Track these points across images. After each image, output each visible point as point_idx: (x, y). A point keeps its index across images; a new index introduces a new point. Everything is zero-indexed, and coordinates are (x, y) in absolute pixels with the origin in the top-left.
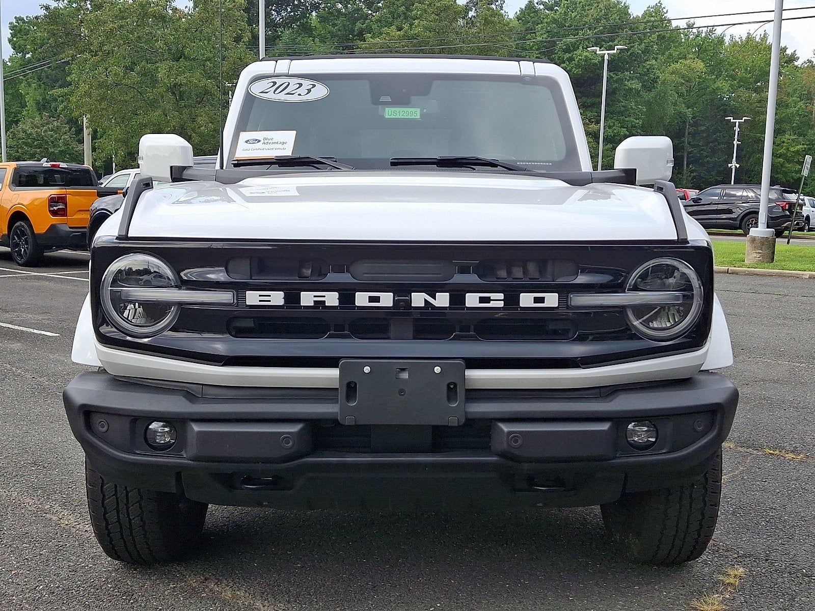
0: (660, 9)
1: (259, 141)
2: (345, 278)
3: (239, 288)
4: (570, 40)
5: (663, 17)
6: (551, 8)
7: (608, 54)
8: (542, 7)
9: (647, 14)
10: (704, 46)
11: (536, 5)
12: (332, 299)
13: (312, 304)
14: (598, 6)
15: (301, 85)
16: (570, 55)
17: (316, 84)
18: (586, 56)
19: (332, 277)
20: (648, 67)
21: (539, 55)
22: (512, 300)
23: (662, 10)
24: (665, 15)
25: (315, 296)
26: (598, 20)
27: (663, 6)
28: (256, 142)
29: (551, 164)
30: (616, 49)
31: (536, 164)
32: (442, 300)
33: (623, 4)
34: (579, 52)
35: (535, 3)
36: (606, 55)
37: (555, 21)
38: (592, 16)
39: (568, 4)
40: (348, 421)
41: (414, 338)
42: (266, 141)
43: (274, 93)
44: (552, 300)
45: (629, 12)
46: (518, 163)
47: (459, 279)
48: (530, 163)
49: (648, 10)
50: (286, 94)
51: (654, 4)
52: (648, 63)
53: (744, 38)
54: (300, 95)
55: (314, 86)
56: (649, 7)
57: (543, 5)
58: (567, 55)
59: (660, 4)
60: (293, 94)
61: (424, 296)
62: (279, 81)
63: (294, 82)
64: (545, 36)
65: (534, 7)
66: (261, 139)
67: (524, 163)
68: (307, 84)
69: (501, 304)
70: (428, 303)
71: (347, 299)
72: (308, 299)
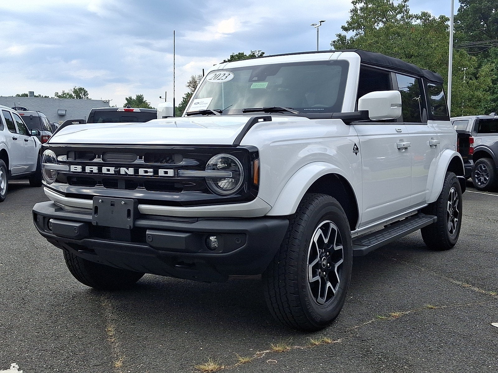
2: (100, 160)
3: (70, 164)
12: (95, 169)
13: (89, 172)
22: (156, 172)
28: (198, 103)
29: (323, 109)
31: (315, 109)
32: (131, 171)
40: (94, 223)
41: (126, 189)
43: (213, 79)
44: (171, 173)
46: (305, 109)
47: (138, 161)
48: (311, 109)
50: (217, 80)
54: (222, 79)
55: (229, 74)
60: (220, 79)
61: (125, 169)
62: (218, 73)
63: (222, 73)
66: (200, 102)
67: (308, 109)
68: (227, 73)
69: (151, 174)
70: (126, 173)
71: (100, 170)
72: (88, 169)
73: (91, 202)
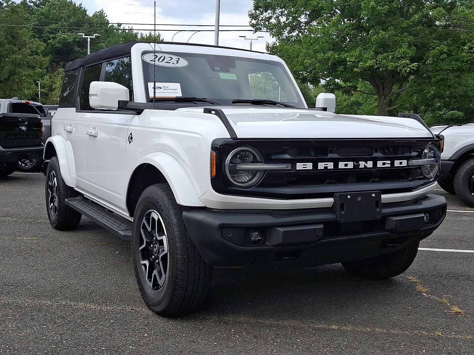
0: (103, 14)
1: (161, 88)
2: (335, 156)
3: (293, 162)
4: (53, 26)
5: (105, 19)
6: (38, 6)
7: (90, 38)
8: (32, 4)
9: (95, 16)
10: (127, 37)
11: (28, 3)
12: (330, 166)
13: (323, 168)
14: (69, 8)
15: (172, 58)
16: (54, 35)
17: (180, 58)
18: (64, 37)
19: (330, 156)
20: (100, 47)
21: (33, 34)
23: (104, 15)
24: (106, 18)
25: (325, 165)
26: (69, 17)
27: (104, 13)
28: (159, 88)
30: (94, 36)
32: (370, 164)
33: (83, 9)
34: (59, 34)
35: (27, 1)
36: (89, 38)
37: (42, 14)
38: (66, 14)
39: (50, 5)
40: (342, 221)
41: (356, 182)
42: (165, 88)
43: (159, 61)
44: (405, 163)
45: (87, 14)
47: (375, 155)
49: (96, 14)
50: (165, 62)
51: (99, 11)
52: (100, 44)
53: (148, 35)
54: (173, 63)
55: (179, 59)
56: (96, 12)
57: (33, 3)
58: (52, 36)
59: (102, 11)
60: (170, 63)
61: (364, 163)
62: (159, 55)
63: (167, 56)
64: (37, 22)
65: (27, 4)
66: (162, 87)
68: (175, 58)
69: (389, 165)
70: (365, 166)
71: (336, 165)
72: (321, 166)
73: (331, 200)
